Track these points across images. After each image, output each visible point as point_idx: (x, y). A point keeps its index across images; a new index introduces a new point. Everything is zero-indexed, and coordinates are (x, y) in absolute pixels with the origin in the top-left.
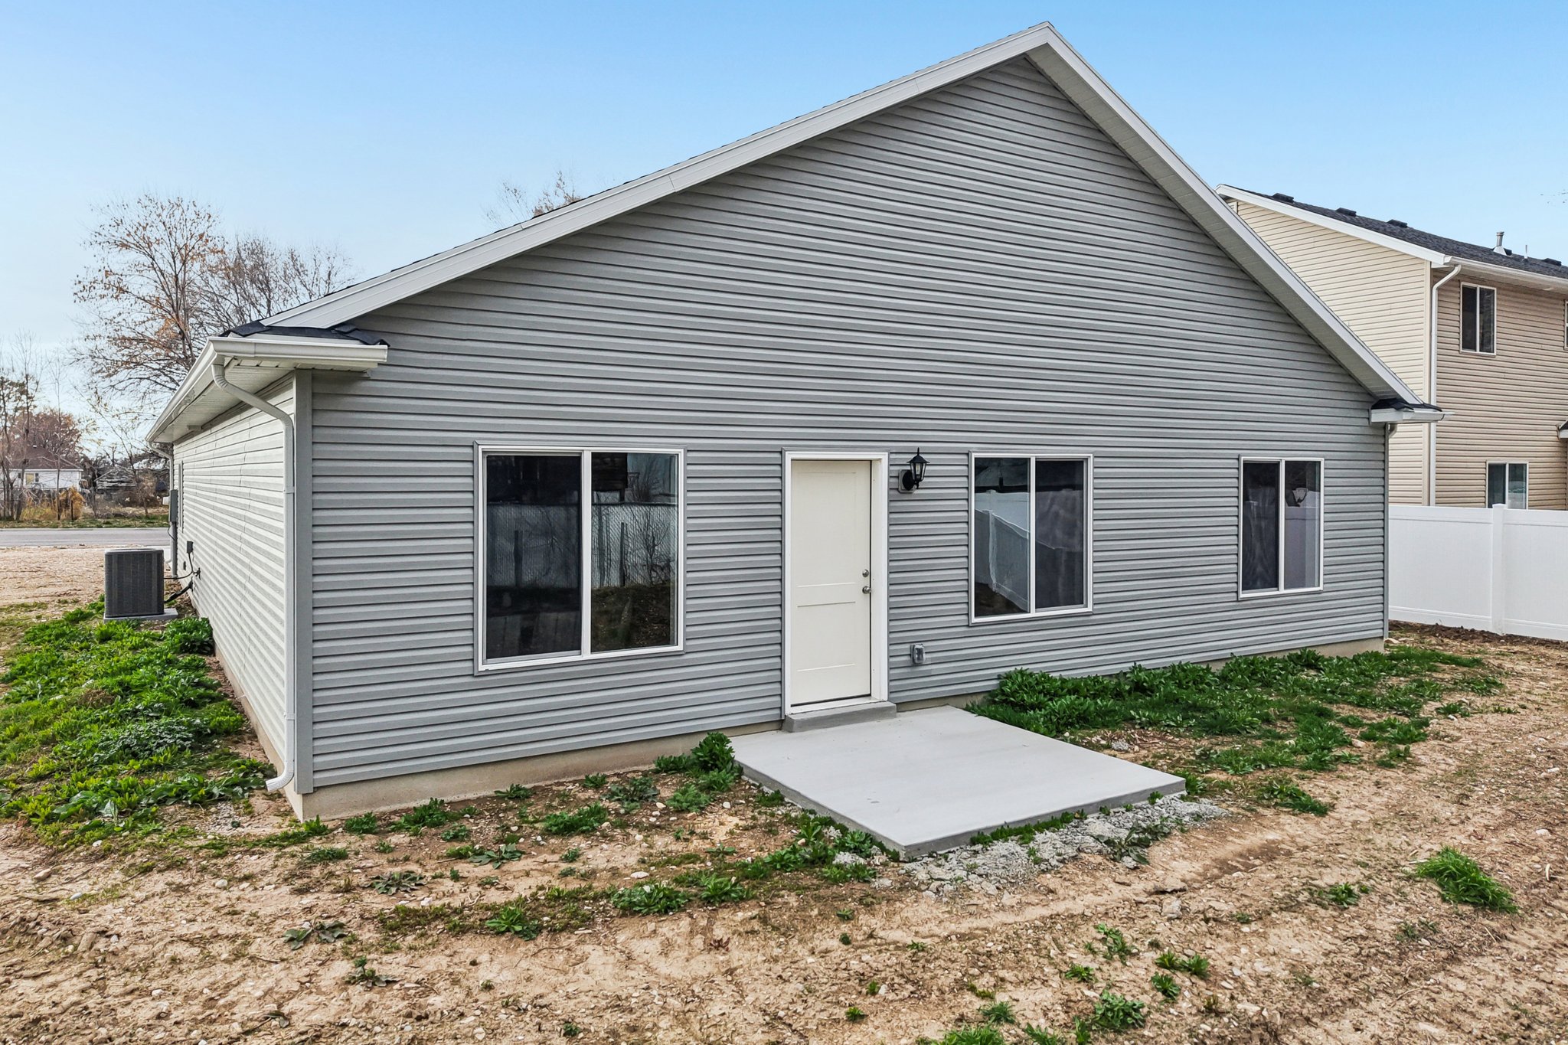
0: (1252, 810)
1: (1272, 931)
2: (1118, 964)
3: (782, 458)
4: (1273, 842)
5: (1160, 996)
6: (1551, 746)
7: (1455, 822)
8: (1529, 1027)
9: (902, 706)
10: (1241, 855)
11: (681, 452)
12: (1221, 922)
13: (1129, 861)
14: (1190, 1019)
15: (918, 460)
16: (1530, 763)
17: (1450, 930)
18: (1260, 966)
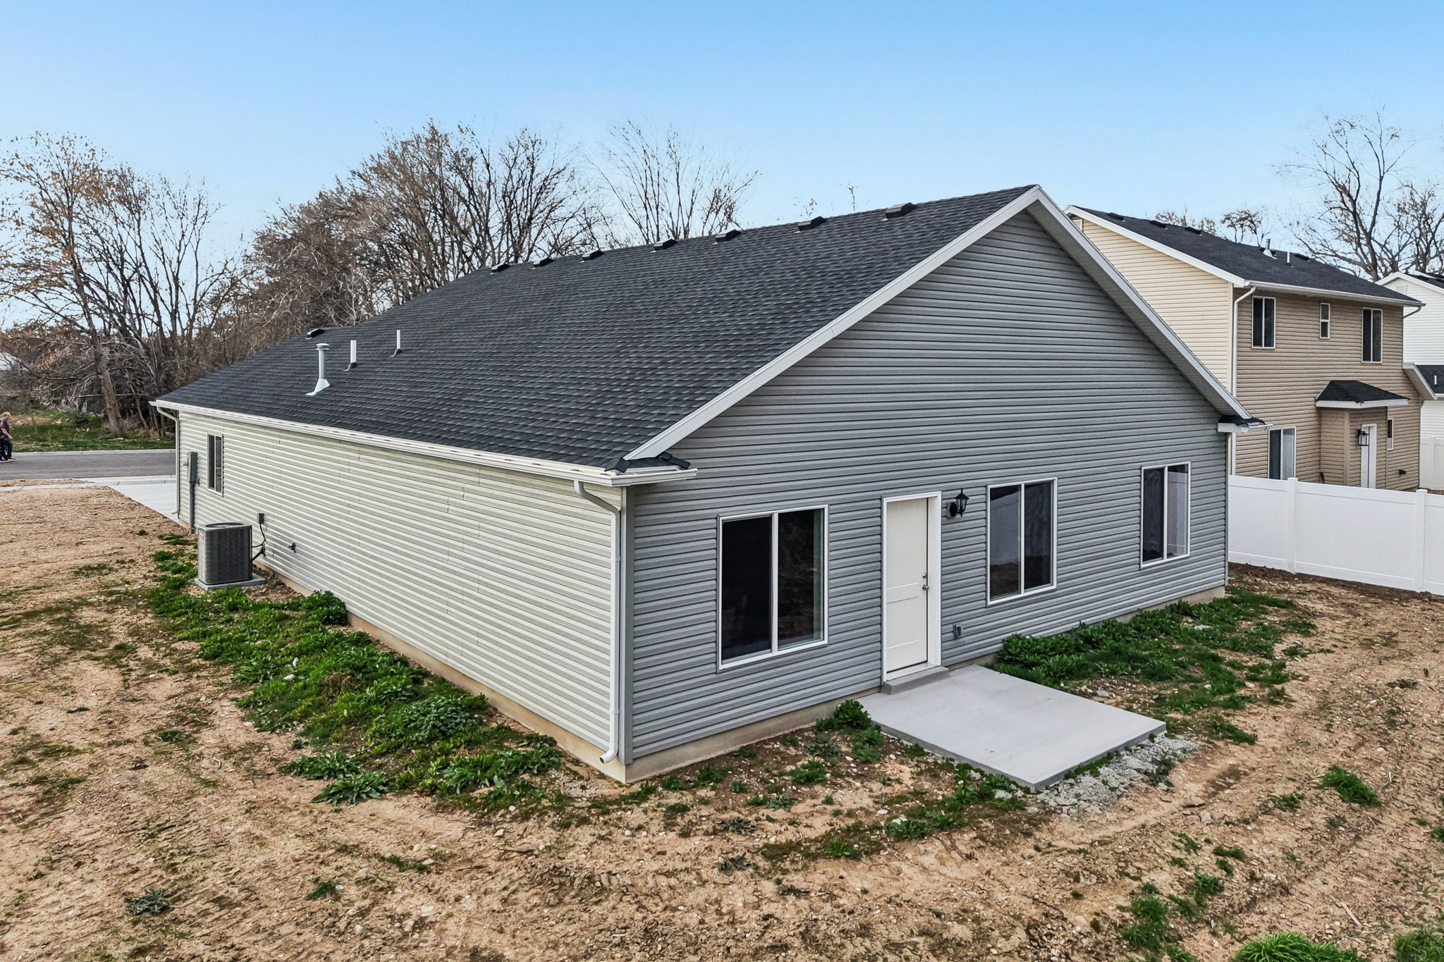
0: (1211, 743)
1: (1264, 828)
2: (1194, 855)
3: (882, 503)
4: (1234, 766)
5: (1225, 873)
6: (1366, 682)
7: (1331, 745)
8: (1406, 876)
9: (951, 667)
10: (1220, 777)
11: (826, 507)
12: (1233, 824)
13: (1162, 786)
14: (1245, 884)
15: (961, 497)
16: (1358, 697)
17: (1352, 820)
18: (1269, 853)
